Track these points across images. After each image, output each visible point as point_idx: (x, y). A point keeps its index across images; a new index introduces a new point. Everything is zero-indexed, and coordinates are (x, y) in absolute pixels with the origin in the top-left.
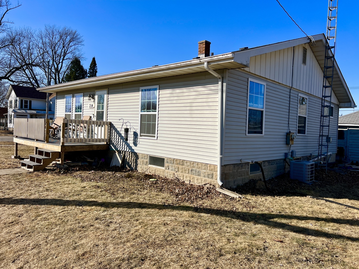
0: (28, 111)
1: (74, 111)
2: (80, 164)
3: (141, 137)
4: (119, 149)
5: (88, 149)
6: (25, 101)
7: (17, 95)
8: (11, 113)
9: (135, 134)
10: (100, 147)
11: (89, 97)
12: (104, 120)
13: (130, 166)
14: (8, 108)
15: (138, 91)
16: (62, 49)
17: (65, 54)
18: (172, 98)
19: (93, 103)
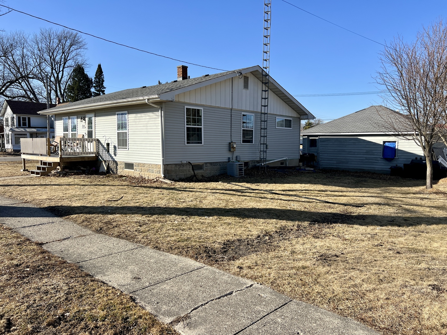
0: (28, 130)
1: (70, 130)
2: (76, 172)
3: (119, 149)
4: (105, 159)
5: (80, 160)
6: (23, 118)
7: (14, 112)
8: (7, 132)
9: (115, 147)
10: (90, 159)
11: (81, 119)
12: (93, 137)
13: (113, 172)
14: (5, 127)
15: (115, 115)
16: (62, 55)
17: (66, 61)
18: (136, 121)
19: (84, 124)
